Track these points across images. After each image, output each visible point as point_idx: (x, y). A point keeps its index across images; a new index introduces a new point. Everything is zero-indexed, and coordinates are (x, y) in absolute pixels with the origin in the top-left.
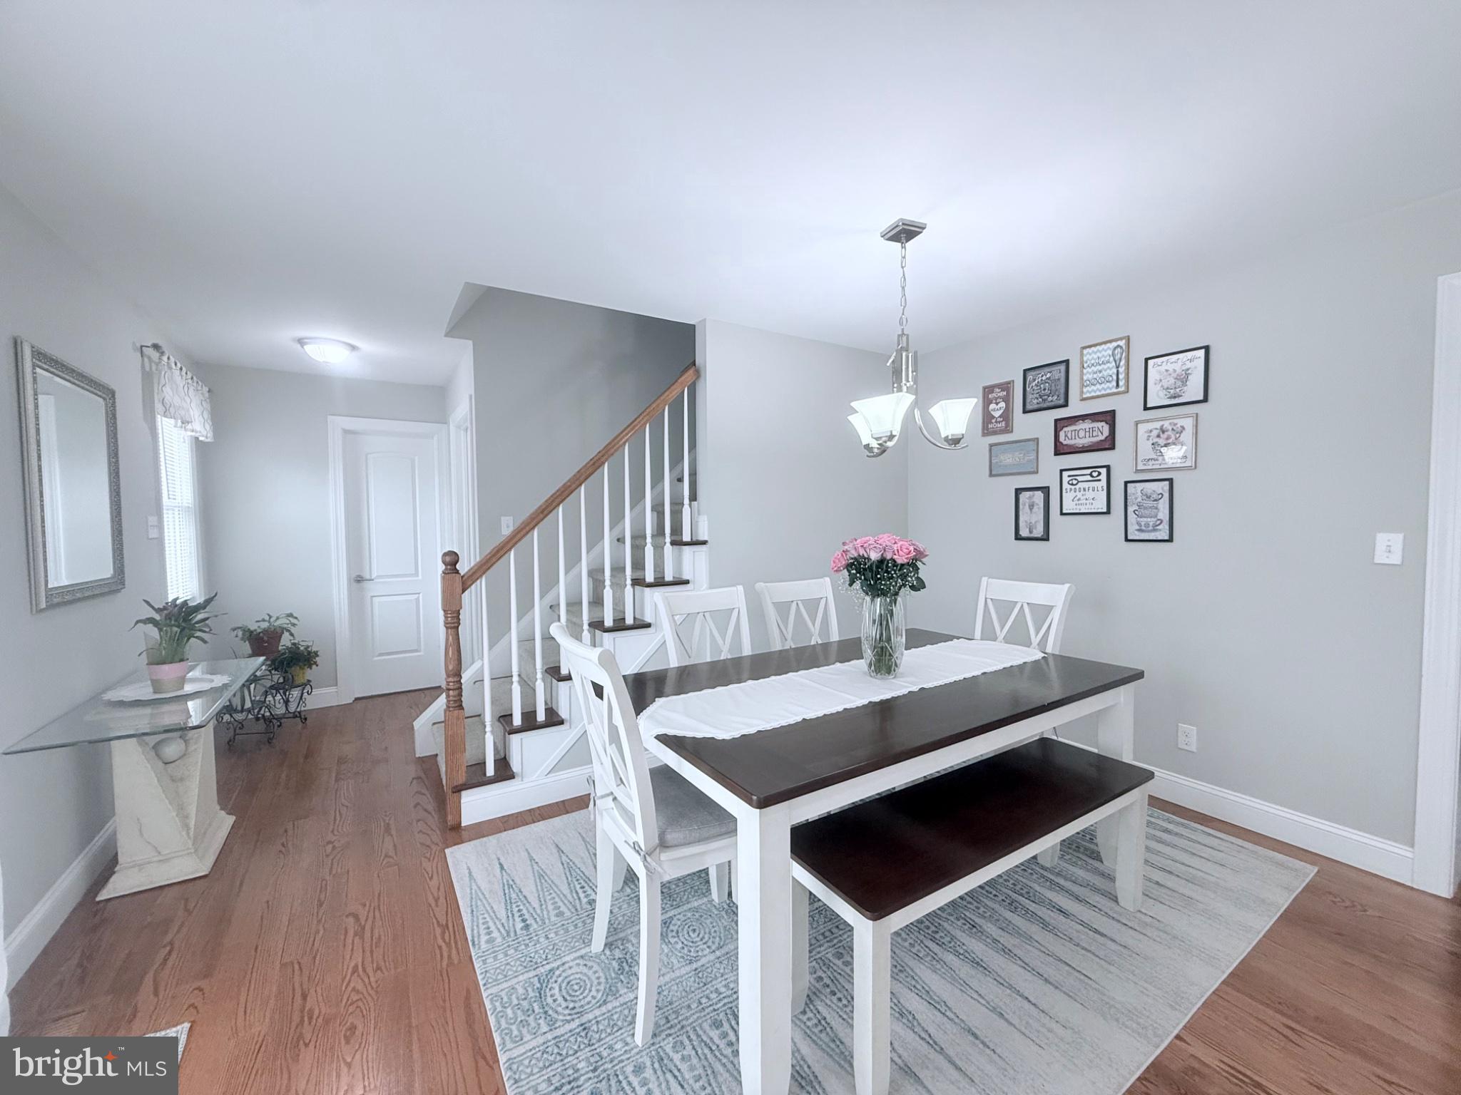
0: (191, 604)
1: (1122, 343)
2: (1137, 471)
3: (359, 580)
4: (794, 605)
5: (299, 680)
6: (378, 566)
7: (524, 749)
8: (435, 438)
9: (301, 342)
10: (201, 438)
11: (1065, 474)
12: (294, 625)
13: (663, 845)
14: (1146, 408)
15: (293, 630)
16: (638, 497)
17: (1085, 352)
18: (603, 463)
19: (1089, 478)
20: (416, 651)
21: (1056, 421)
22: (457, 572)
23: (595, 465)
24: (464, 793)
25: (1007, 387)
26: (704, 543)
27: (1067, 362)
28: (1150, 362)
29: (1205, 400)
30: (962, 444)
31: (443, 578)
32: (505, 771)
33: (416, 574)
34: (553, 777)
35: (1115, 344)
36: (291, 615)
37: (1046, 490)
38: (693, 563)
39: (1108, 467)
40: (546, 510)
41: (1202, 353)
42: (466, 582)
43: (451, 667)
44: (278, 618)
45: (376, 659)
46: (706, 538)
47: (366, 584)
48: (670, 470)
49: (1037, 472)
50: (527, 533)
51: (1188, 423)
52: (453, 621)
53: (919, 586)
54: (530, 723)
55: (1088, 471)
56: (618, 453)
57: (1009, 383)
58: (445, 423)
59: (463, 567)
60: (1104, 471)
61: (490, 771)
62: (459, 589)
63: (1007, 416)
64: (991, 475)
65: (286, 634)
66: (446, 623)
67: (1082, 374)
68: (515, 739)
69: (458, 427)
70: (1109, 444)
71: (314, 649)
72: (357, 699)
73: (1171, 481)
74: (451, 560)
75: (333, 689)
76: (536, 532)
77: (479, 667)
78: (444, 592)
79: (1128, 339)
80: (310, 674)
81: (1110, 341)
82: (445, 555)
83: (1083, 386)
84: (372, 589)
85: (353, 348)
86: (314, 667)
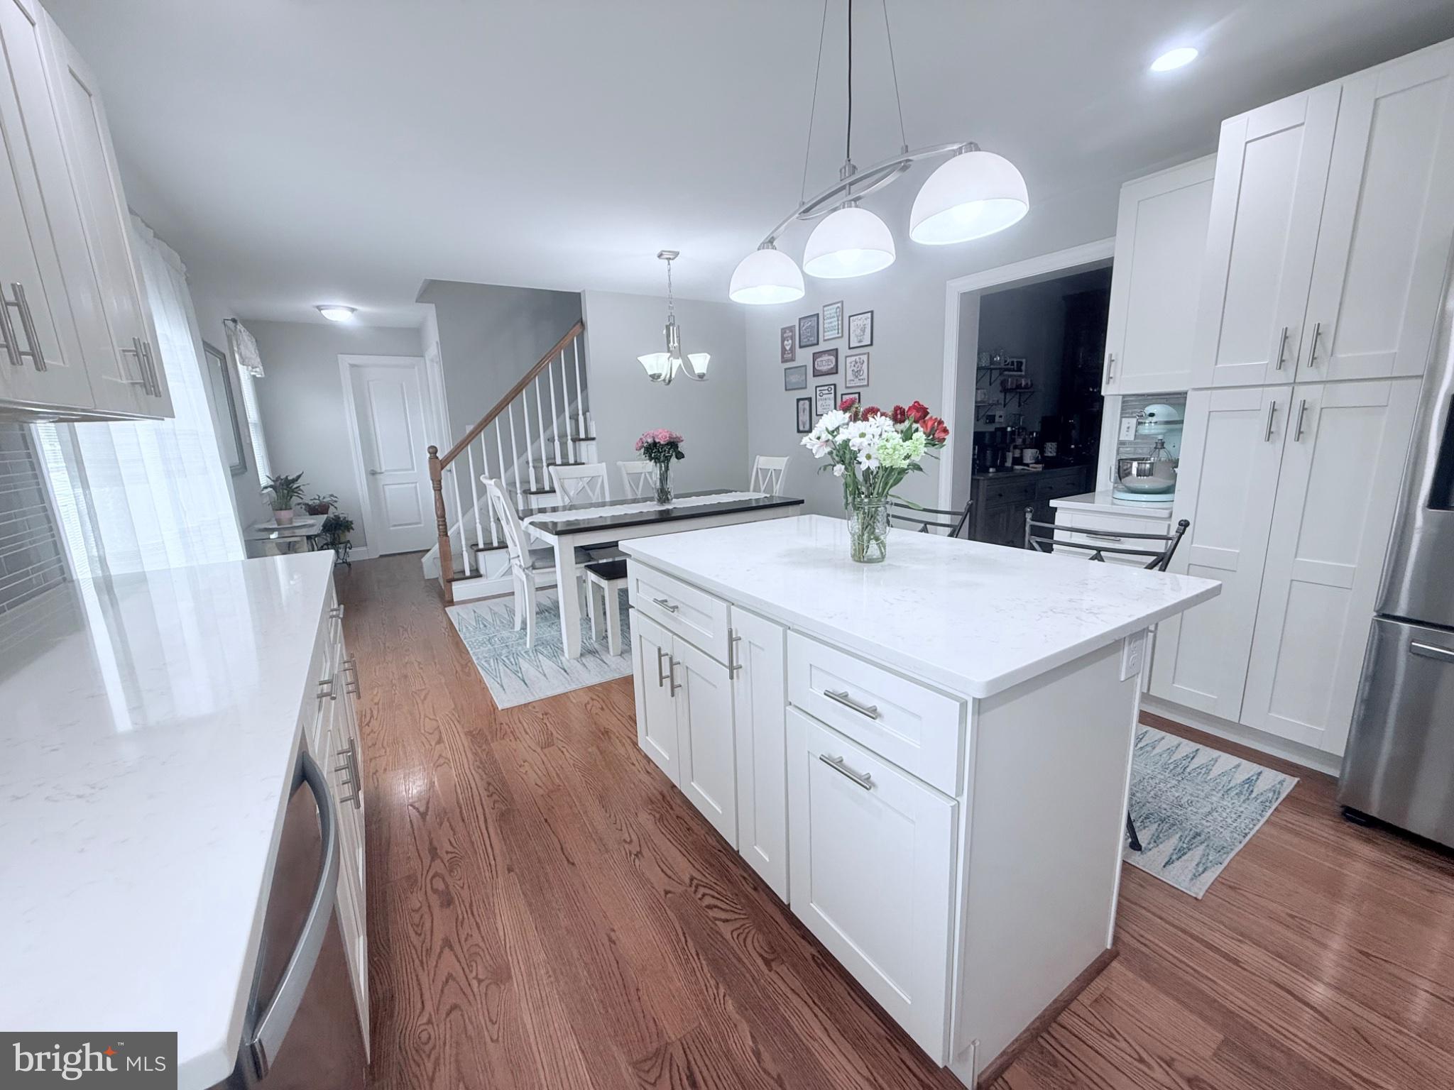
0: (290, 478)
1: (839, 305)
2: (847, 387)
3: (374, 473)
4: (643, 475)
5: (343, 540)
6: (385, 463)
7: (487, 561)
8: (416, 368)
9: (319, 308)
10: (258, 376)
11: (818, 389)
12: (336, 501)
13: (534, 567)
14: (850, 348)
15: (335, 504)
16: (560, 410)
17: (825, 309)
18: (522, 390)
19: (827, 392)
20: (420, 523)
21: (814, 354)
22: (437, 458)
23: (517, 391)
24: (453, 583)
25: (791, 329)
26: (593, 439)
27: (818, 314)
28: (851, 318)
29: (871, 344)
30: (705, 378)
31: (430, 461)
32: (476, 574)
33: (413, 469)
34: (503, 579)
35: (837, 305)
36: (332, 496)
37: (810, 399)
38: (587, 450)
39: (835, 385)
40: (489, 419)
41: (869, 315)
42: (444, 464)
43: (439, 513)
44: (324, 498)
45: (392, 528)
46: (594, 436)
47: (378, 476)
48: (581, 392)
49: (806, 388)
50: (477, 435)
51: (865, 358)
52: (438, 488)
53: (680, 456)
54: (489, 547)
55: (826, 388)
56: (530, 384)
57: (791, 327)
58: (422, 356)
59: (440, 455)
60: (833, 387)
61: (468, 573)
62: (439, 469)
63: (792, 349)
64: (786, 390)
65: (331, 507)
66: (434, 487)
67: (824, 324)
68: (480, 555)
69: (432, 361)
70: (835, 371)
71: (350, 520)
72: (381, 556)
73: (859, 393)
74: (433, 451)
75: (364, 548)
76: (482, 434)
77: (457, 528)
78: (431, 469)
79: (842, 302)
80: (349, 536)
81: (835, 304)
82: (429, 448)
83: (824, 332)
84: (383, 479)
85: (353, 310)
86: (351, 531)
